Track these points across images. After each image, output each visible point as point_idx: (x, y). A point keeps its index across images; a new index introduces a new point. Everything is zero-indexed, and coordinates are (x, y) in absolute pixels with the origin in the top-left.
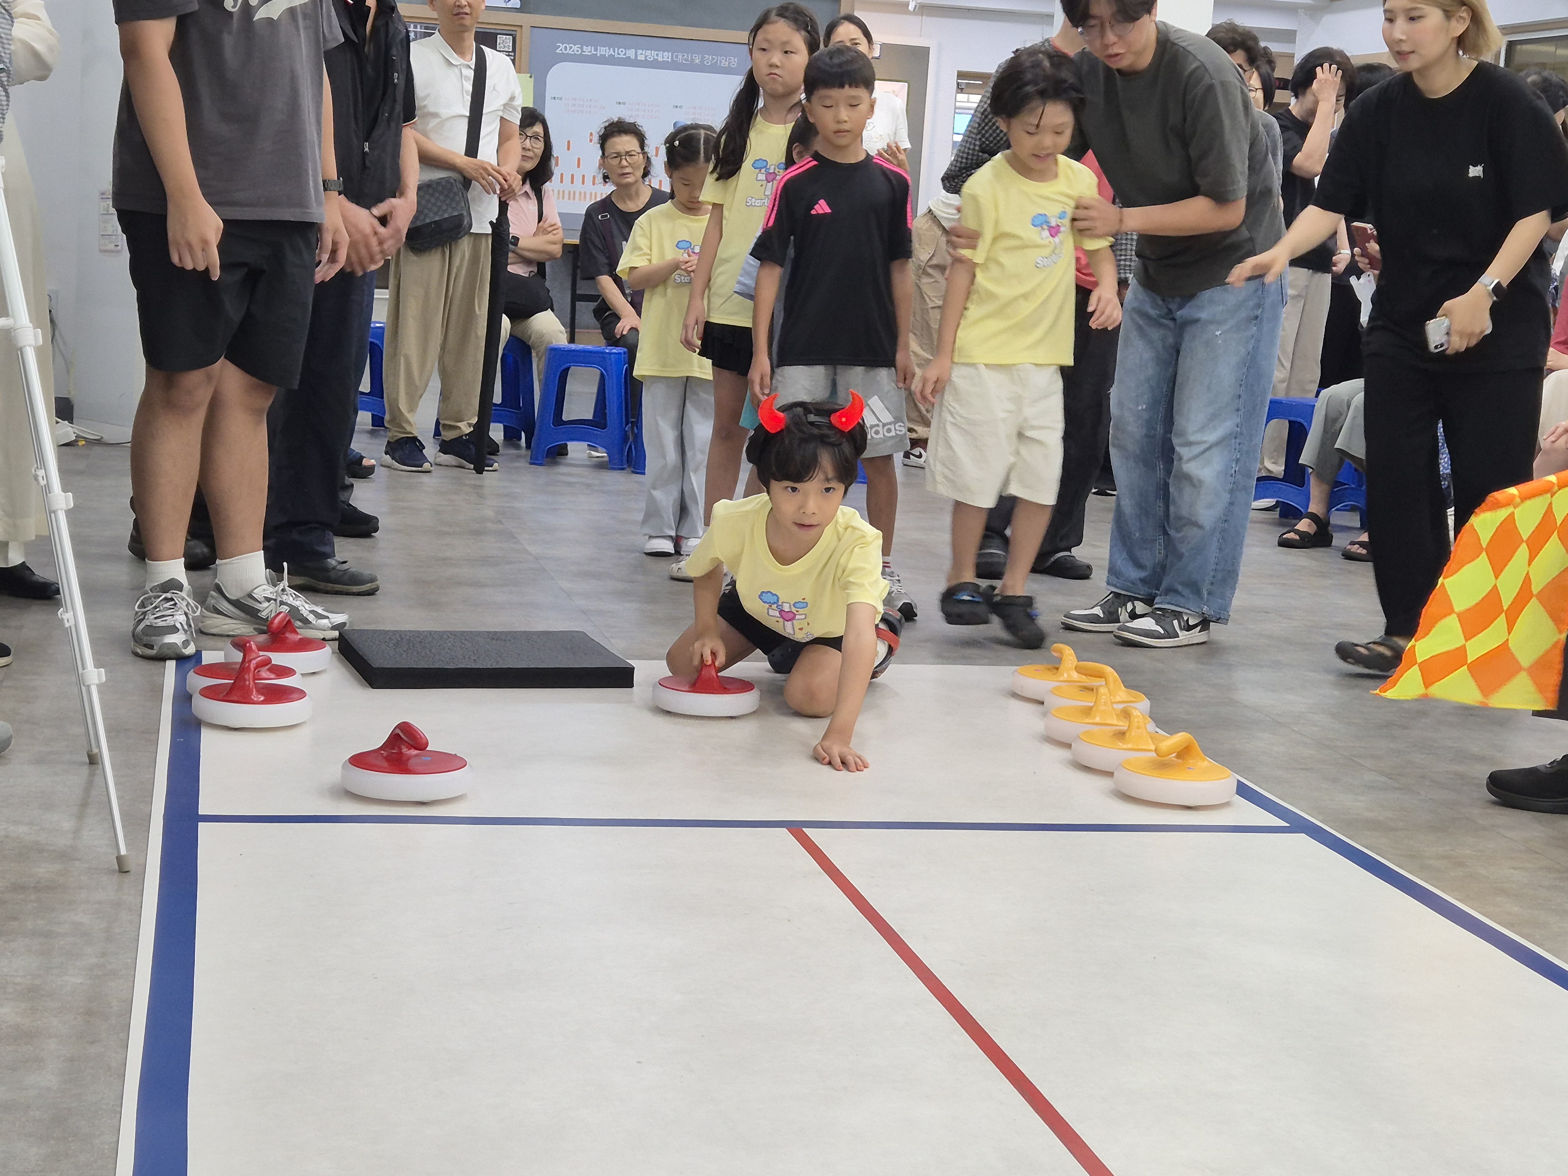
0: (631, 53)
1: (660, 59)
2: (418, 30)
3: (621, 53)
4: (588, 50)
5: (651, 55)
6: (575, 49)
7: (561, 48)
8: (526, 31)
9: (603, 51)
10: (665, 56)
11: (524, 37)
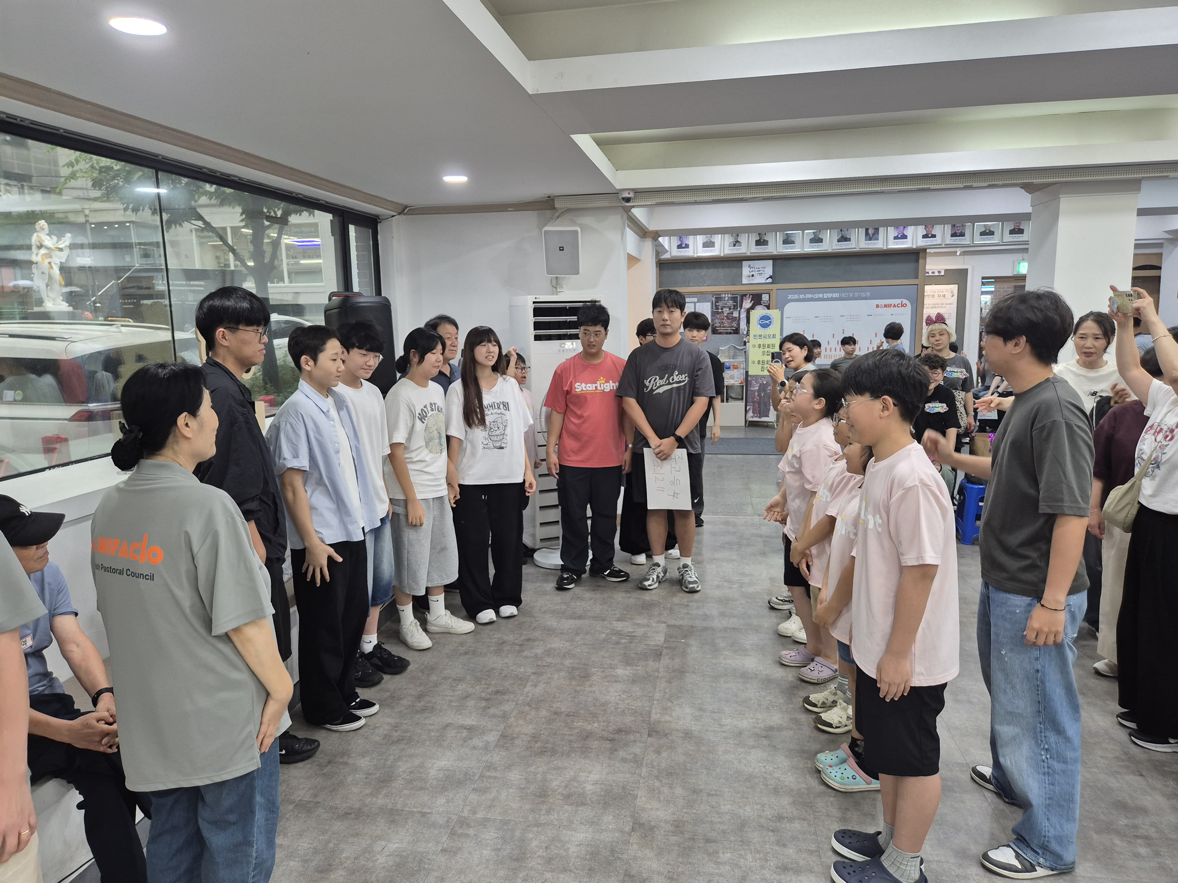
0: (821, 296)
1: (834, 296)
2: (729, 296)
3: (817, 296)
4: (802, 296)
5: (830, 295)
6: (796, 296)
7: (790, 297)
8: (774, 291)
9: (809, 296)
10: (836, 295)
11: (773, 294)
